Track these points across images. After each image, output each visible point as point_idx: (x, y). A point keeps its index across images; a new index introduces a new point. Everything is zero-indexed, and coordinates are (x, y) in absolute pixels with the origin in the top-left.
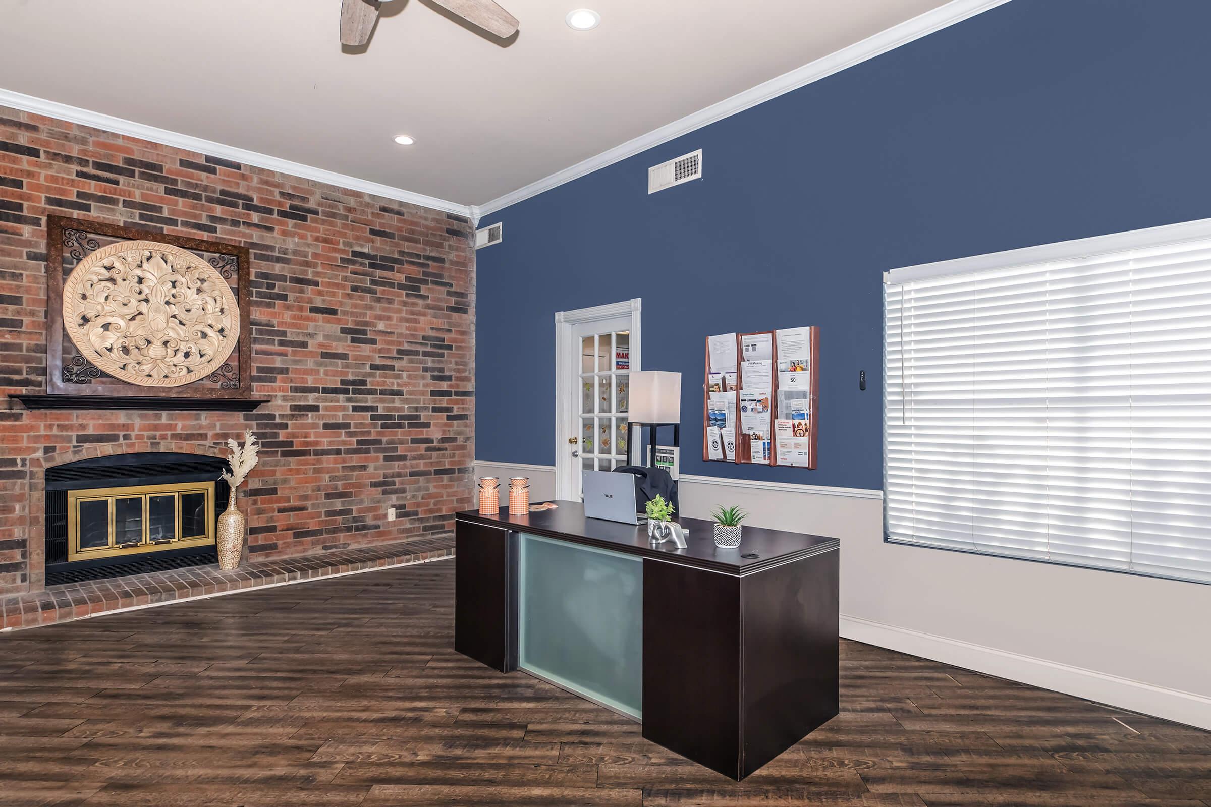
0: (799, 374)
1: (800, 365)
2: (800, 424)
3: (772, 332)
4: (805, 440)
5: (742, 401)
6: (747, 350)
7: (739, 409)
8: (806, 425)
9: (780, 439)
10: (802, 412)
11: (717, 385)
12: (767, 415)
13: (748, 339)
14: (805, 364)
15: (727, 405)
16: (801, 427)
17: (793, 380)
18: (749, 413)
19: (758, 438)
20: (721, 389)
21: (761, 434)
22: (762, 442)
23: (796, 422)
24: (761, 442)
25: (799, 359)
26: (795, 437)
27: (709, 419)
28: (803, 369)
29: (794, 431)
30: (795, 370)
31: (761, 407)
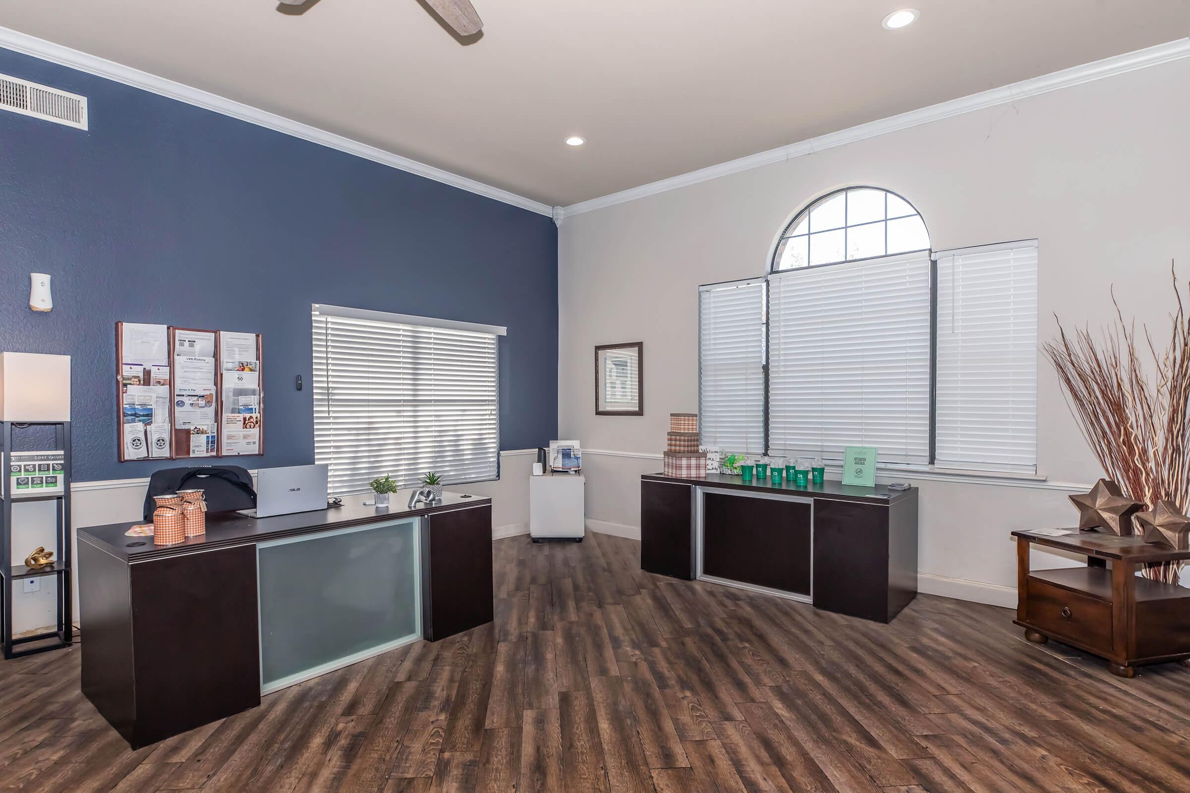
0: (246, 374)
1: (249, 366)
2: (251, 417)
3: (215, 332)
4: (255, 433)
5: (177, 395)
6: (182, 345)
7: (173, 403)
8: (257, 418)
9: (227, 431)
10: (250, 407)
11: (138, 377)
12: (211, 411)
13: (183, 334)
14: (254, 365)
15: (154, 399)
16: (252, 420)
17: (240, 379)
18: (187, 407)
19: (199, 432)
20: (142, 382)
21: (205, 428)
22: (206, 435)
23: (248, 416)
24: (204, 437)
25: (249, 361)
26: (245, 429)
27: (125, 415)
28: (251, 370)
29: (244, 423)
30: (243, 370)
31: (204, 402)
